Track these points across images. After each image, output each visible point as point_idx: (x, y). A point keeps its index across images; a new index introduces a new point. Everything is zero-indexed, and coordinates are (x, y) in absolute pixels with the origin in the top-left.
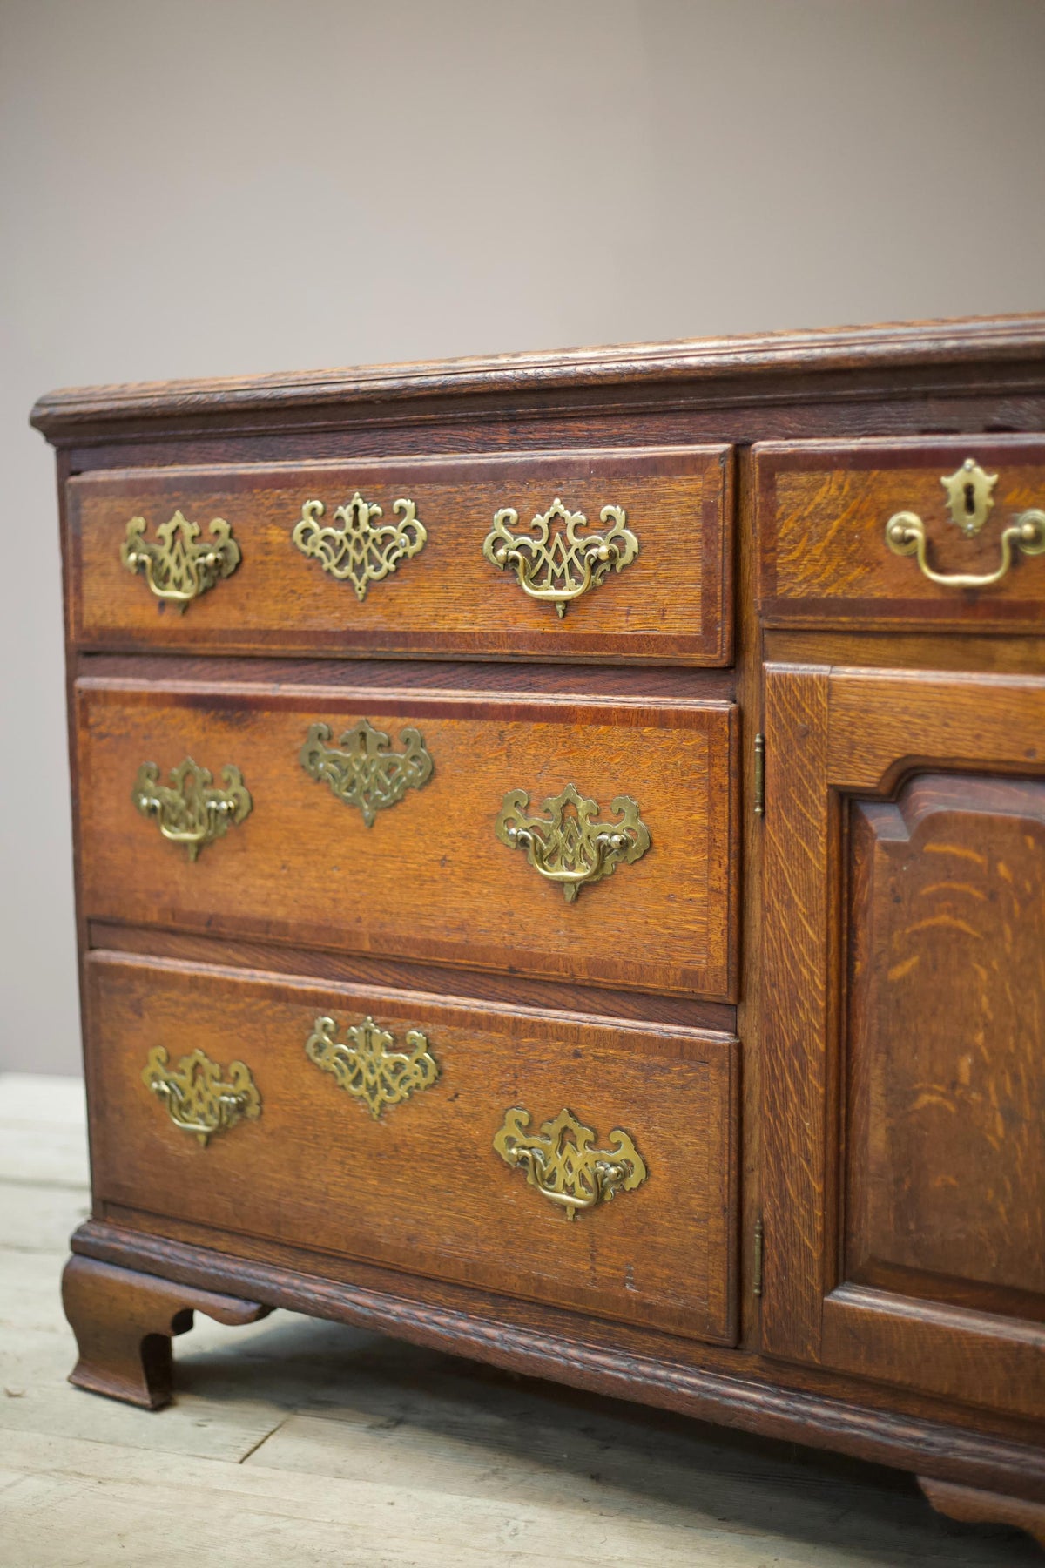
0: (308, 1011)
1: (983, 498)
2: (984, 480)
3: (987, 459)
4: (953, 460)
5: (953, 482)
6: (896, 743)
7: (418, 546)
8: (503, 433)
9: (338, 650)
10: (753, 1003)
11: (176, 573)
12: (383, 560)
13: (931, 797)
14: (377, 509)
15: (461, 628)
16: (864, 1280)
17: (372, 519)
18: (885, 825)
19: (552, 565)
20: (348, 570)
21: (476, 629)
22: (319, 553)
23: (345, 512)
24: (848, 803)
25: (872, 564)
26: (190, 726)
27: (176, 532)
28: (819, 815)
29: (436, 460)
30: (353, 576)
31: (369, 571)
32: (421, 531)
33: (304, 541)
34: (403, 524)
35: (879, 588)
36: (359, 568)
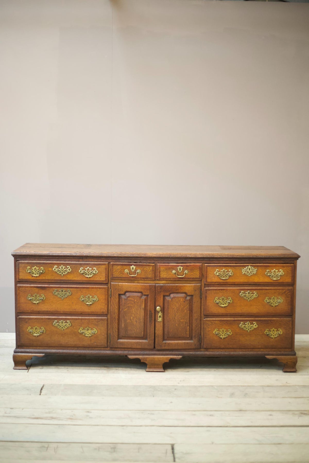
0: (53, 320)
1: (134, 268)
2: (134, 267)
3: (134, 265)
4: (131, 265)
5: (132, 267)
6: (125, 290)
7: (70, 271)
8: (81, 260)
9: (59, 281)
10: (109, 314)
11: (35, 273)
12: (66, 272)
13: (128, 294)
14: (65, 267)
15: (76, 279)
16: (121, 339)
17: (64, 268)
18: (123, 297)
19: (88, 273)
20: (61, 273)
21: (78, 279)
22: (57, 271)
23: (61, 267)
24: (120, 295)
25: (123, 274)
26: (37, 290)
27: (35, 269)
28: (117, 296)
29: (72, 262)
30: (61, 274)
31: (64, 273)
32: (71, 270)
33: (55, 270)
34: (68, 269)
35: (124, 276)
36: (62, 273)
